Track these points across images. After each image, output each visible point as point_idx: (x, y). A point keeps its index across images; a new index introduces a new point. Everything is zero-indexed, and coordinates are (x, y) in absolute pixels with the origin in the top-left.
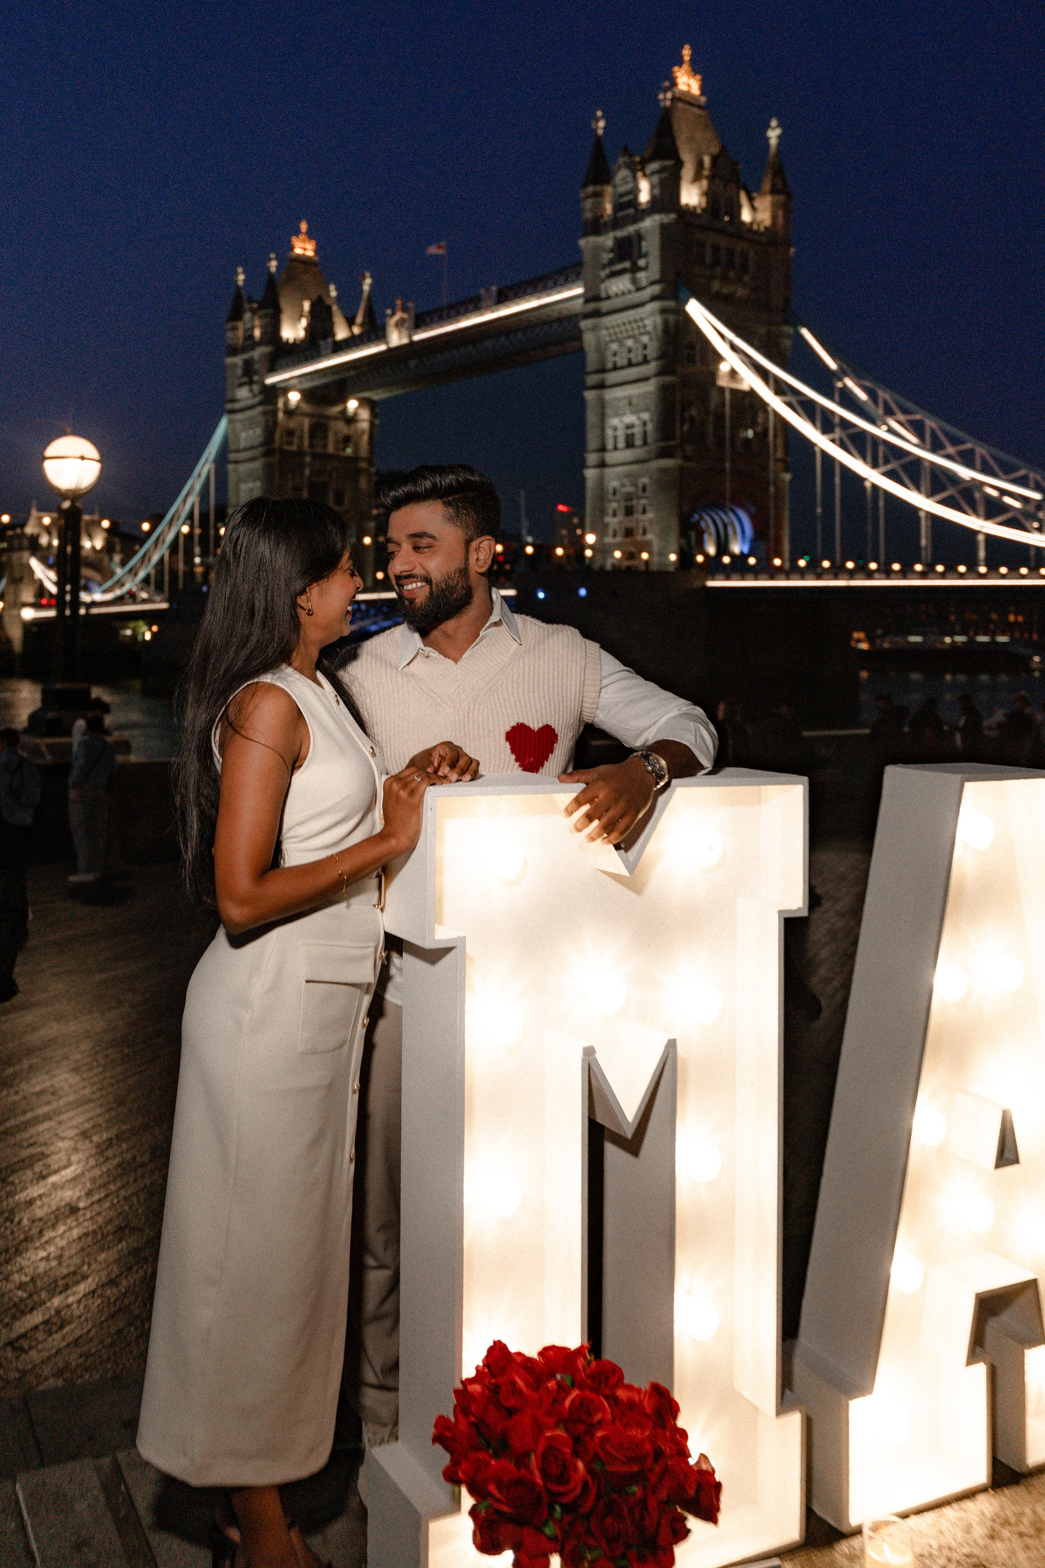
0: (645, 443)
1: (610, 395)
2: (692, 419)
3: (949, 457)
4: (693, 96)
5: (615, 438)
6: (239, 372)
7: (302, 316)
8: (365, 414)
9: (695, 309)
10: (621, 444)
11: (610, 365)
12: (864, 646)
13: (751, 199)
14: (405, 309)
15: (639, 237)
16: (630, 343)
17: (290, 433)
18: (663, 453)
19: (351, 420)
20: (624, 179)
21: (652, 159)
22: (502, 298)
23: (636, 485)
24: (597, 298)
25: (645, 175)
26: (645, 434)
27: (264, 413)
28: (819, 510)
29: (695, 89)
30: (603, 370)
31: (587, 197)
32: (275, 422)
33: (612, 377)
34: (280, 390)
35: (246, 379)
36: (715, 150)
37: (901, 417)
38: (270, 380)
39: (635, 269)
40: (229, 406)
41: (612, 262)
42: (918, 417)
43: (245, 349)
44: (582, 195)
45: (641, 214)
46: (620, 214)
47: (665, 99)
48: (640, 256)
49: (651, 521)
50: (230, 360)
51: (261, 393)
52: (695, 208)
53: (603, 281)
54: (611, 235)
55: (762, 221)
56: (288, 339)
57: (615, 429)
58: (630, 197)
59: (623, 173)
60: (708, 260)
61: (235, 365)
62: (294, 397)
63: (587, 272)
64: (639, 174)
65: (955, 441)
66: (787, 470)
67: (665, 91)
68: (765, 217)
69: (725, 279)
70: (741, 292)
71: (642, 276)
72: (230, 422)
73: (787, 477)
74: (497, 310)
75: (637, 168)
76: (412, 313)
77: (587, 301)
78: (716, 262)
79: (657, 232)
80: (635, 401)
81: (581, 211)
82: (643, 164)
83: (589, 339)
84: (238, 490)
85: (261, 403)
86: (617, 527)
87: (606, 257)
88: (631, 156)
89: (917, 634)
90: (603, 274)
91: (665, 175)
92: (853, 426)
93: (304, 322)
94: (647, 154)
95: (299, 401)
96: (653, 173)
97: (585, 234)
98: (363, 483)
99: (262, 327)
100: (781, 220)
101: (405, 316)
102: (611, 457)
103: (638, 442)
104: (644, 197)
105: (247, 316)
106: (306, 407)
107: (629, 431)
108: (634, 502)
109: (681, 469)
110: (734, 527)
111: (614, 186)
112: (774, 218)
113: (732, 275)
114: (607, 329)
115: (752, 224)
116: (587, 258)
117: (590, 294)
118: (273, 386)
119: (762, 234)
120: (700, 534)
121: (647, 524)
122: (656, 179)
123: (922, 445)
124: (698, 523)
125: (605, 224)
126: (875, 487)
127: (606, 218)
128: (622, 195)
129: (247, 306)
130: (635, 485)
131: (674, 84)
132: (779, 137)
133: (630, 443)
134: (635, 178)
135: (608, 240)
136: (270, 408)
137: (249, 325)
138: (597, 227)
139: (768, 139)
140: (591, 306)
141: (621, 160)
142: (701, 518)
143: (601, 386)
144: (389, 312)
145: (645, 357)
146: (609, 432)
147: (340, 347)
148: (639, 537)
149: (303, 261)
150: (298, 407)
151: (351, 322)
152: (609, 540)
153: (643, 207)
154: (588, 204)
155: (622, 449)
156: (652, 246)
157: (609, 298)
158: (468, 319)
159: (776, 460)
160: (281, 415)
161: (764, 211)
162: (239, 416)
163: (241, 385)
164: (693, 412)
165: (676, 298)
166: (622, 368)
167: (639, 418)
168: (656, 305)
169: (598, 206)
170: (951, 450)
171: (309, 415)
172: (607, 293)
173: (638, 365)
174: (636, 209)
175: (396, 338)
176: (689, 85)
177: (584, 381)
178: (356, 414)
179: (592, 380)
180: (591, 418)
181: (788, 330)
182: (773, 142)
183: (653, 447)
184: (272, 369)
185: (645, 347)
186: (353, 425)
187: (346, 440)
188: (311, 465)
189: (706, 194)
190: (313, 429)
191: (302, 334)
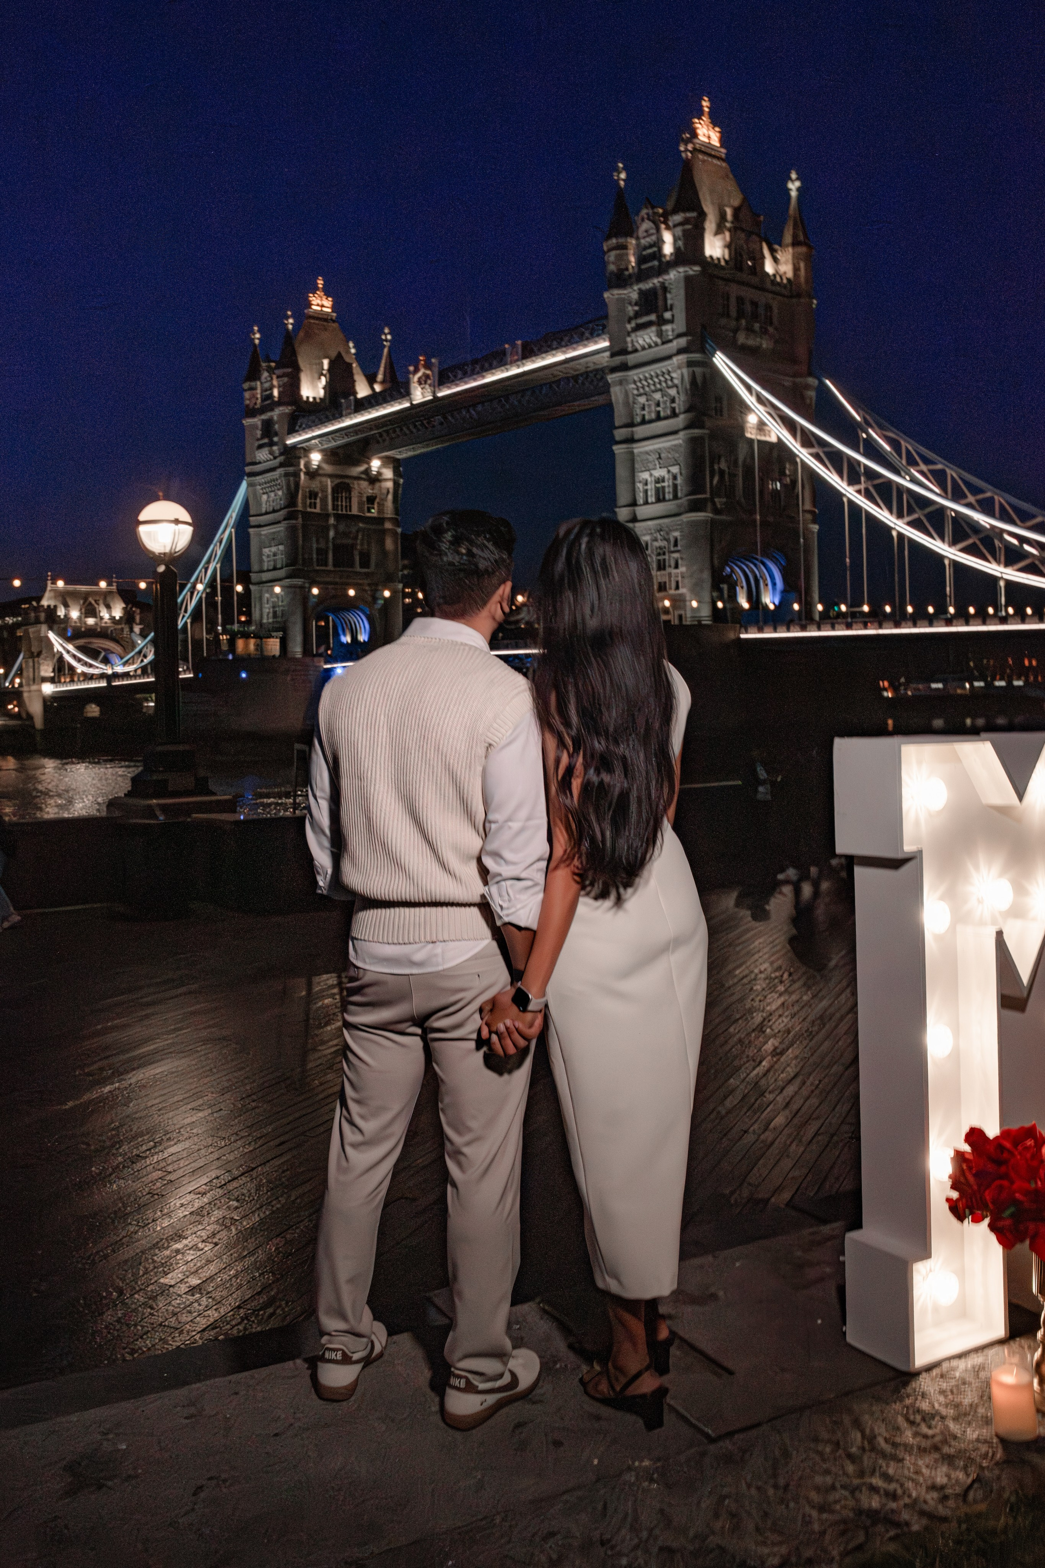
0: (676, 497)
1: (639, 449)
2: (722, 473)
3: (969, 506)
4: (712, 147)
5: (646, 492)
6: (259, 433)
7: (322, 374)
8: (388, 473)
9: (720, 360)
10: (652, 499)
11: (638, 419)
12: (889, 694)
13: (773, 251)
14: (428, 366)
15: (665, 289)
16: (657, 396)
17: (313, 495)
18: (695, 507)
19: (375, 480)
20: (646, 231)
21: (675, 211)
22: (528, 353)
23: (668, 540)
24: (624, 352)
25: (668, 228)
26: (675, 486)
27: (287, 475)
28: (848, 560)
29: (715, 141)
30: (631, 425)
31: (610, 250)
32: (297, 484)
33: (640, 431)
34: (301, 451)
35: (266, 441)
36: (736, 202)
37: (923, 467)
38: (290, 441)
39: (662, 321)
40: (248, 469)
41: (637, 315)
42: (939, 467)
43: (263, 410)
44: (605, 248)
45: (665, 267)
46: (643, 267)
47: (686, 150)
48: (666, 310)
49: (683, 575)
50: (247, 422)
51: (281, 454)
52: (718, 259)
53: (629, 334)
54: (636, 288)
55: (785, 273)
56: (308, 398)
57: (645, 483)
58: (655, 249)
59: (646, 225)
60: (733, 312)
61: (254, 427)
62: (316, 457)
63: (612, 324)
64: (663, 226)
65: (975, 490)
66: (814, 522)
67: (689, 141)
68: (786, 269)
69: (750, 330)
70: (766, 344)
71: (667, 327)
72: (250, 485)
73: (815, 528)
74: (524, 364)
75: (660, 221)
76: (436, 370)
77: (613, 355)
78: (741, 314)
79: (682, 284)
80: (663, 455)
81: (604, 264)
82: (666, 216)
83: (616, 393)
84: (261, 554)
85: (281, 465)
87: (631, 310)
88: (653, 207)
89: (937, 681)
90: (629, 327)
91: (689, 227)
92: (879, 476)
93: (323, 380)
94: (670, 205)
95: (320, 462)
96: (675, 226)
97: (610, 287)
98: (389, 544)
99: (279, 387)
100: (802, 272)
101: (428, 372)
102: (642, 511)
103: (668, 496)
104: (668, 249)
105: (265, 374)
106: (328, 468)
107: (659, 485)
108: (666, 557)
109: (713, 521)
110: (765, 580)
111: (638, 238)
112: (796, 270)
113: (757, 326)
114: (635, 382)
115: (774, 275)
116: (612, 311)
117: (616, 349)
118: (294, 447)
119: (785, 286)
120: (733, 588)
121: (680, 579)
122: (679, 231)
123: (943, 494)
124: (730, 576)
125: (630, 276)
126: (901, 536)
127: (631, 270)
128: (645, 248)
129: (264, 365)
130: (666, 539)
131: (695, 135)
132: (799, 189)
133: (660, 498)
134: (658, 230)
135: (633, 293)
136: (291, 469)
137: (267, 385)
138: (621, 280)
139: (788, 190)
140: (619, 359)
141: (644, 212)
142: (732, 571)
143: (631, 440)
144: (411, 368)
145: (673, 410)
146: (640, 486)
147: (362, 405)
148: (672, 593)
149: (322, 318)
150: (320, 468)
151: (371, 380)
153: (668, 258)
154: (612, 256)
155: (653, 503)
156: (677, 298)
157: (636, 351)
158: (493, 374)
159: (804, 511)
160: (302, 476)
161: (786, 263)
162: (259, 479)
163: (260, 447)
164: (723, 465)
165: (703, 350)
166: (651, 421)
167: (669, 471)
168: (682, 358)
169: (623, 258)
170: (971, 499)
171: (330, 476)
172: (633, 345)
173: (666, 418)
174: (660, 261)
175: (420, 395)
176: (709, 137)
177: (613, 436)
178: (379, 473)
179: (619, 434)
180: (621, 472)
181: (812, 381)
182: (794, 194)
183: (684, 501)
184: (292, 430)
185: (673, 401)
186: (377, 485)
187: (371, 500)
188: (335, 527)
189: (728, 246)
190: (335, 490)
191: (321, 393)
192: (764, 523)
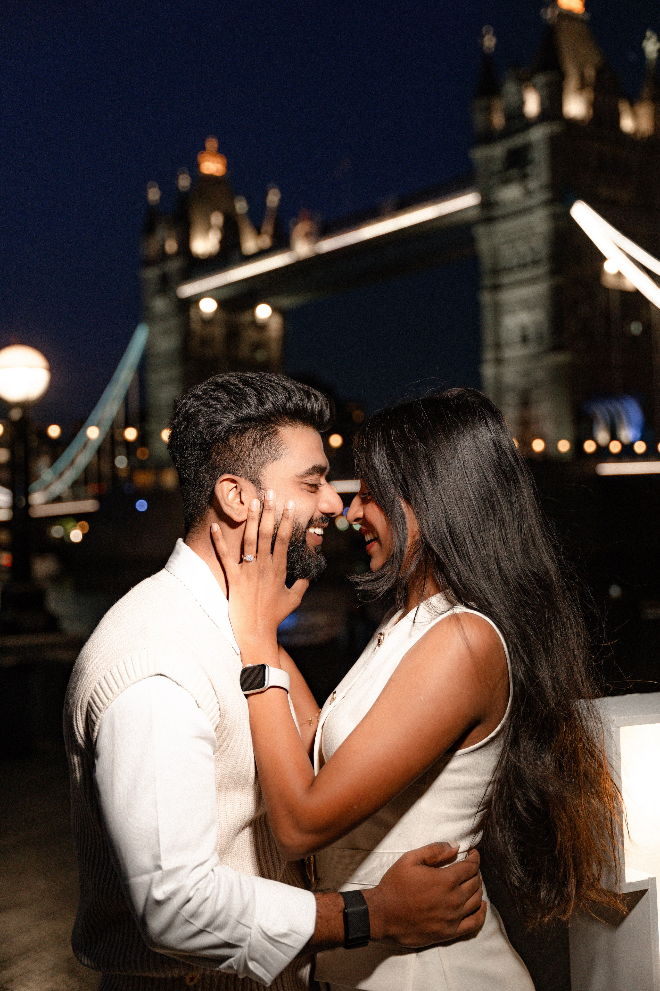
1: (505, 295)
4: (575, 13)
5: (510, 336)
6: (155, 283)
7: (213, 230)
9: (580, 211)
10: (516, 342)
11: (503, 268)
13: (629, 109)
14: (311, 219)
15: (528, 146)
17: (205, 341)
18: (556, 348)
19: (262, 327)
20: (509, 92)
23: (532, 381)
25: (531, 88)
26: (539, 331)
27: (179, 322)
30: (498, 272)
31: (477, 110)
33: (507, 279)
34: (194, 300)
35: (160, 290)
36: (597, 64)
39: (524, 177)
40: (146, 315)
41: (502, 171)
43: (159, 263)
44: (473, 109)
46: (508, 125)
47: (549, 14)
49: (546, 413)
50: (146, 272)
51: (175, 305)
52: (578, 118)
53: (496, 188)
54: (503, 145)
55: (644, 130)
56: (198, 253)
57: (510, 328)
58: (517, 110)
59: (509, 86)
61: (151, 277)
62: (208, 305)
63: (480, 178)
64: (526, 86)
68: (646, 125)
71: (531, 182)
72: (149, 330)
76: (317, 224)
77: (482, 209)
80: (526, 302)
81: (473, 124)
82: (531, 75)
85: (175, 315)
87: (497, 166)
88: (519, 66)
90: (497, 181)
91: (550, 87)
93: (217, 236)
94: (535, 66)
95: (213, 311)
96: (538, 86)
97: (477, 145)
101: (311, 224)
103: (533, 339)
104: (532, 107)
106: (222, 316)
107: (523, 330)
108: (529, 397)
109: (572, 363)
110: (622, 416)
111: (503, 99)
112: (655, 125)
114: (501, 234)
116: (480, 168)
118: (186, 297)
120: (592, 422)
121: (542, 415)
122: (542, 91)
124: (589, 412)
125: (496, 135)
127: (497, 129)
128: (509, 109)
129: (160, 221)
130: (530, 379)
133: (525, 339)
134: (522, 91)
135: (499, 150)
136: (183, 318)
138: (488, 138)
139: (646, 51)
140: (486, 215)
141: (508, 73)
143: (496, 287)
145: (536, 257)
146: (504, 330)
147: (249, 259)
149: (212, 179)
150: (212, 315)
154: (478, 118)
155: (517, 346)
156: (540, 154)
157: (501, 204)
160: (192, 325)
161: (646, 118)
162: (158, 325)
163: (156, 295)
165: (561, 203)
166: (516, 269)
167: (532, 318)
169: (489, 119)
171: (224, 324)
172: (500, 199)
173: (529, 266)
174: (524, 121)
175: (301, 250)
177: (479, 283)
179: (487, 281)
180: (488, 317)
182: (650, 54)
183: (547, 342)
184: (185, 284)
187: (258, 345)
191: (214, 249)
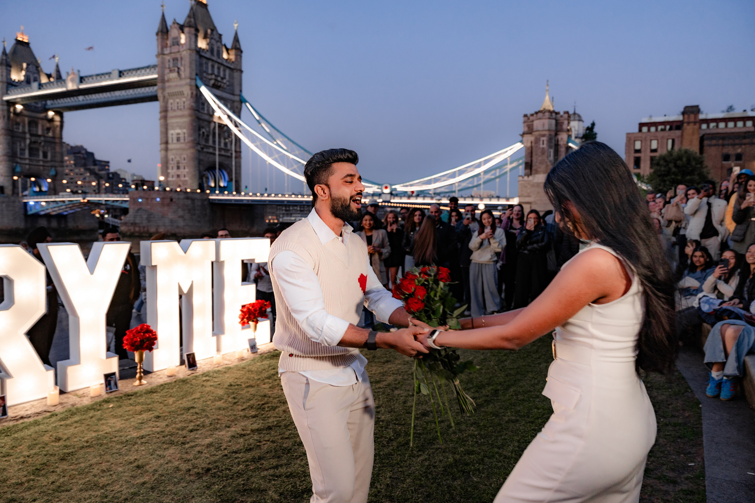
0: (184, 141)
1: (170, 121)
2: (203, 133)
4: (203, 4)
5: (172, 138)
7: (22, 70)
8: (57, 119)
9: (204, 90)
10: (175, 141)
11: (170, 109)
13: (227, 50)
16: (178, 100)
17: (18, 124)
19: (51, 120)
21: (187, 27)
24: (165, 81)
25: (183, 32)
26: (184, 137)
27: (3, 112)
30: (167, 110)
32: (10, 118)
33: (170, 114)
34: (11, 104)
36: (212, 28)
37: (281, 139)
38: (6, 98)
39: (180, 71)
45: (182, 49)
48: (183, 66)
49: (187, 172)
53: (167, 74)
54: (170, 55)
57: (172, 134)
59: (175, 30)
60: (210, 71)
62: (19, 107)
63: (160, 69)
64: (181, 32)
68: (232, 57)
69: (216, 79)
71: (183, 74)
74: (120, 80)
75: (180, 30)
76: (78, 76)
77: (160, 81)
78: (212, 72)
79: (188, 57)
82: (183, 28)
86: (173, 174)
87: (168, 64)
90: (167, 71)
92: (263, 141)
93: (23, 73)
96: (186, 33)
98: (57, 149)
101: (75, 77)
102: (171, 146)
103: (182, 141)
104: (183, 41)
106: (25, 112)
107: (178, 136)
110: (221, 177)
111: (170, 35)
112: (236, 58)
113: (218, 78)
114: (169, 94)
115: (226, 59)
117: (162, 79)
119: (231, 64)
120: (207, 178)
121: (185, 173)
122: (187, 35)
126: (270, 164)
128: (174, 40)
130: (180, 158)
132: (237, 27)
133: (178, 141)
134: (179, 34)
135: (168, 57)
136: (7, 111)
138: (163, 51)
140: (161, 83)
142: (208, 173)
143: (166, 117)
144: (67, 74)
145: (184, 106)
146: (170, 136)
148: (182, 179)
150: (21, 112)
151: (49, 77)
152: (170, 179)
153: (182, 45)
155: (175, 144)
156: (186, 62)
157: (168, 81)
158: (105, 82)
159: (236, 151)
160: (12, 115)
164: (204, 130)
166: (175, 110)
168: (188, 87)
169: (164, 42)
173: (181, 109)
174: (179, 46)
175: (71, 86)
178: (52, 118)
179: (162, 114)
180: (162, 129)
183: (188, 144)
184: (7, 94)
185: (184, 103)
186: (51, 123)
187: (48, 129)
188: (30, 139)
189: (208, 44)
190: (30, 123)
191: (22, 78)
192: (220, 155)
